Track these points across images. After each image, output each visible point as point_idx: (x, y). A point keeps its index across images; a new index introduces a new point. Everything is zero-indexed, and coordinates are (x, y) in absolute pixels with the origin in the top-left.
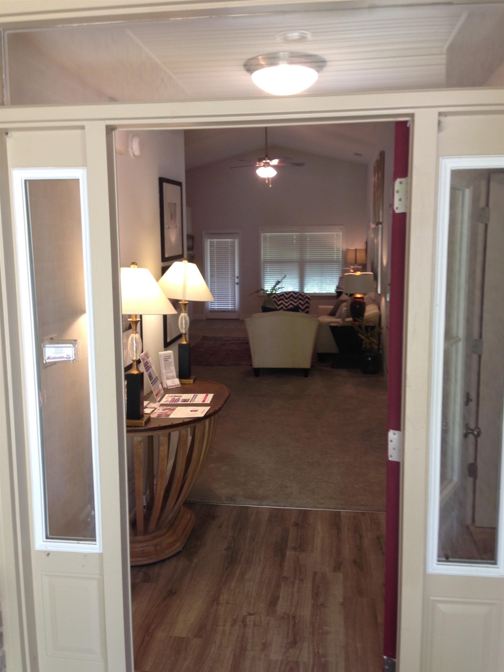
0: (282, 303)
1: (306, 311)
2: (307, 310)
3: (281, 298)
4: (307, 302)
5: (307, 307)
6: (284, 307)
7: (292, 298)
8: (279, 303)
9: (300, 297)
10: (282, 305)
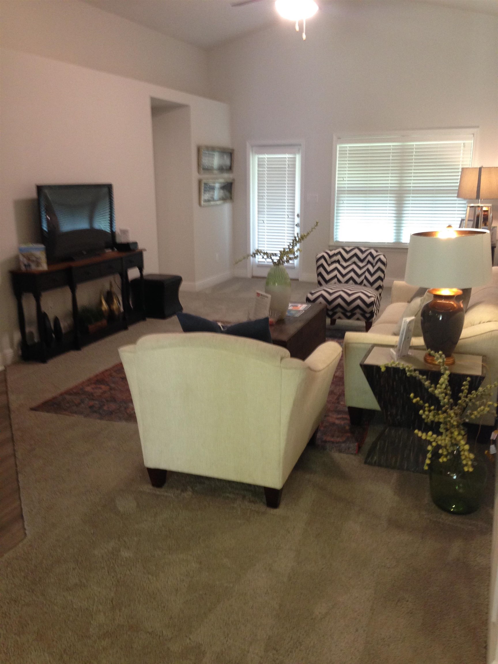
0: (336, 268)
1: (376, 285)
2: (379, 283)
3: (335, 258)
4: (379, 269)
5: (380, 278)
6: (339, 276)
7: (355, 259)
8: (329, 269)
9: (370, 258)
10: (336, 272)
